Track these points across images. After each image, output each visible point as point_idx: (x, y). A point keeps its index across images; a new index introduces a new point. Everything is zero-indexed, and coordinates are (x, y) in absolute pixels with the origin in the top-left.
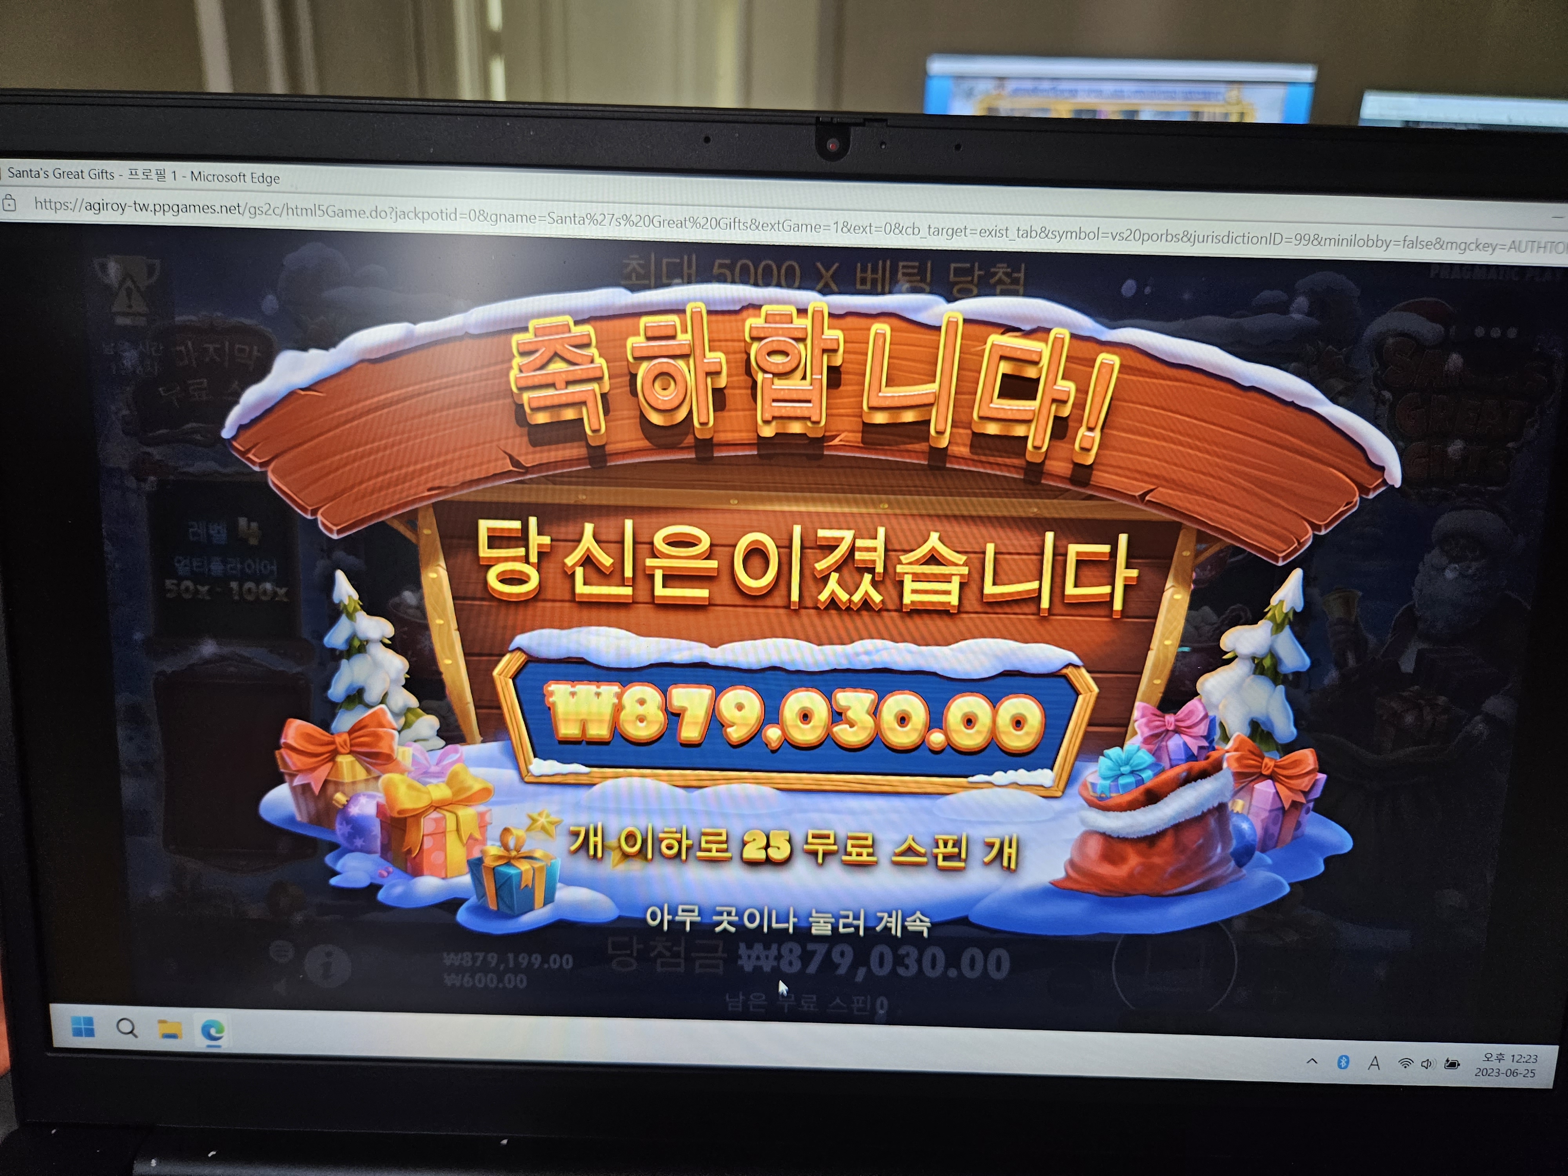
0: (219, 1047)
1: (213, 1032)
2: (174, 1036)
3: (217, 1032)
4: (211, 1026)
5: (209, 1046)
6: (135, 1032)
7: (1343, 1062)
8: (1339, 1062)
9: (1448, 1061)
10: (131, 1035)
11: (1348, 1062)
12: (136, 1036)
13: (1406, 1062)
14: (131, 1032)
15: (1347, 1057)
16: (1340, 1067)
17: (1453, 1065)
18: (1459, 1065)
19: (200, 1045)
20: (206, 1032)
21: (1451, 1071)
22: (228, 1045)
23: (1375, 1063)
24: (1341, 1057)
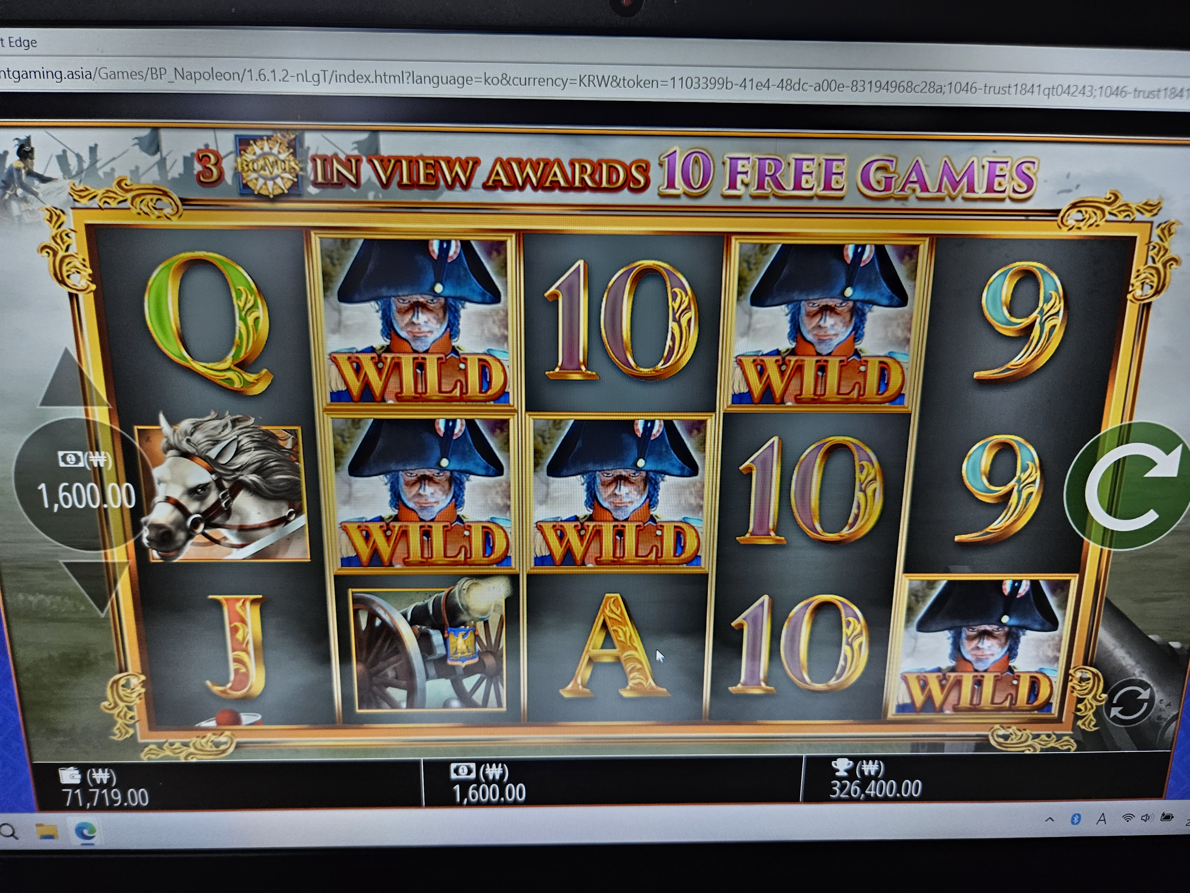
0: (92, 844)
1: (86, 832)
2: (51, 837)
3: (89, 833)
4: (84, 828)
5: (83, 844)
6: (15, 835)
7: (1076, 819)
8: (1073, 819)
9: (1163, 814)
10: (12, 838)
11: (1079, 819)
12: (17, 838)
13: (1128, 817)
14: (12, 835)
15: (1079, 815)
16: (1073, 823)
17: (1167, 817)
18: (1173, 817)
19: (76, 843)
20: (80, 831)
21: (1166, 823)
22: (99, 842)
23: (1103, 818)
24: (1074, 816)
